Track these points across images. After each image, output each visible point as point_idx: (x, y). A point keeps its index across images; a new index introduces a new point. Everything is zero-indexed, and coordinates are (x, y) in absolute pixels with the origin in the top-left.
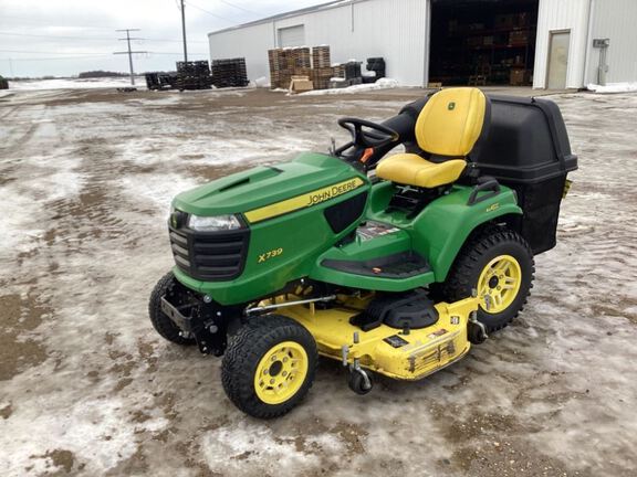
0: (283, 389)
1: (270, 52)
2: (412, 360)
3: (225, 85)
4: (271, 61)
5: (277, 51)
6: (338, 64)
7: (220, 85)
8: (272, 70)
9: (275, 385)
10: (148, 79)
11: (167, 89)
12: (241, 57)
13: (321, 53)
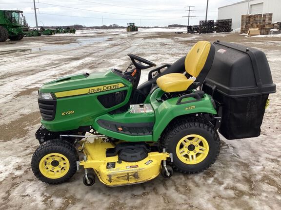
0: (58, 173)
1: (243, 16)
2: (110, 176)
3: (220, 31)
4: (242, 21)
5: (246, 16)
6: (276, 22)
7: (217, 32)
8: (242, 25)
9: (55, 170)
10: (188, 28)
11: (195, 33)
12: (230, 18)
13: (267, 17)
